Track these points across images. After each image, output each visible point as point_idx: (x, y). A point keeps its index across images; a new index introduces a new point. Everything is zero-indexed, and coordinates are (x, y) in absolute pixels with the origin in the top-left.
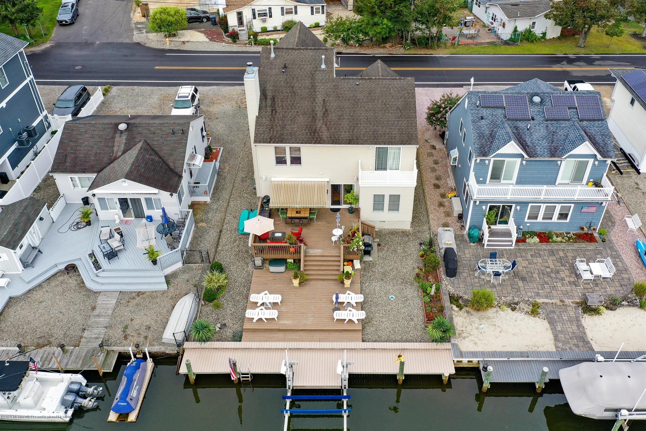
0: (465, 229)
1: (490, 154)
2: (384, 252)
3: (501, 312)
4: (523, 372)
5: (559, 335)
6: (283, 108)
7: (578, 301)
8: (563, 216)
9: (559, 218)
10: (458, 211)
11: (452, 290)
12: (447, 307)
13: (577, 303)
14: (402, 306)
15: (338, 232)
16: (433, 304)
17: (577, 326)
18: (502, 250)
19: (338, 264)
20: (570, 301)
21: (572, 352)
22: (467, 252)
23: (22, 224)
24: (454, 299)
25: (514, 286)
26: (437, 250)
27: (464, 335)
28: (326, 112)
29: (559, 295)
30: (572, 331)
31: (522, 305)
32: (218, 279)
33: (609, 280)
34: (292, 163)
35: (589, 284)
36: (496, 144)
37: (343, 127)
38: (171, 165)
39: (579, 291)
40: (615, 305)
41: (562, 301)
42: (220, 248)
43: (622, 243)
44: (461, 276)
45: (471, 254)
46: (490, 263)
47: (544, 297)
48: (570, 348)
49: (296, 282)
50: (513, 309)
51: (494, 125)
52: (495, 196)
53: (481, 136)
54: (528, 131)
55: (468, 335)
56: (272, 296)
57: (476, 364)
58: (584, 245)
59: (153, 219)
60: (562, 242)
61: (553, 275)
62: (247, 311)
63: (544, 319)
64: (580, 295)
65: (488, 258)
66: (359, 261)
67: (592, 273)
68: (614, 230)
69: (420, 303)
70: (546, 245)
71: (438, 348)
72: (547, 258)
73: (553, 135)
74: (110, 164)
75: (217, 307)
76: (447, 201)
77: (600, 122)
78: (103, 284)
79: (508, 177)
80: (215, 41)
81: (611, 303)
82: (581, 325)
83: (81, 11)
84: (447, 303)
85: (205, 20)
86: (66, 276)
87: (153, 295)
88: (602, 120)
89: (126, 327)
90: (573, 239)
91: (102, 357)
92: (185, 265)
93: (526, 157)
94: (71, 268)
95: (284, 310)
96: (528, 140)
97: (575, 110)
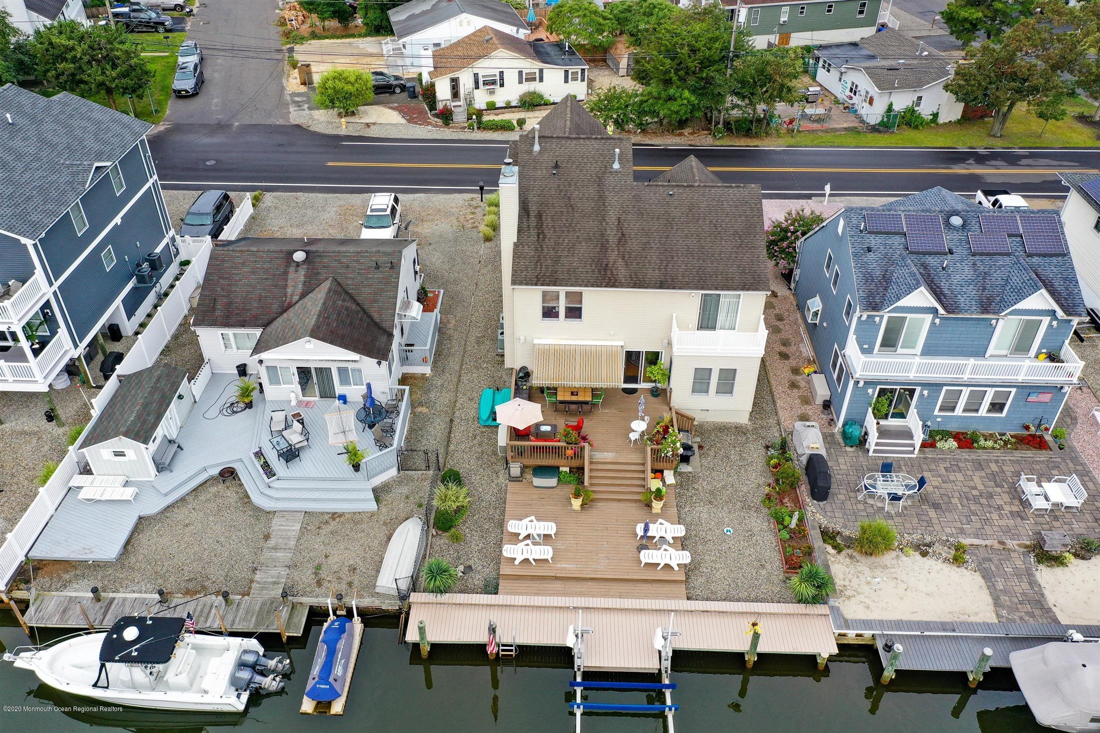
0: (836, 424)
1: (884, 307)
2: (709, 459)
3: (904, 558)
4: (947, 655)
5: (1002, 598)
6: (555, 231)
7: (1028, 543)
8: (997, 407)
9: (989, 411)
10: (823, 396)
11: (824, 522)
12: (819, 549)
13: (1026, 547)
14: (746, 544)
15: (639, 426)
16: (794, 543)
17: (1030, 584)
18: (899, 459)
19: (641, 475)
20: (1015, 542)
21: (1025, 624)
22: (841, 460)
23: (154, 405)
24: (828, 536)
25: (923, 517)
26: (794, 457)
27: (848, 593)
28: (622, 238)
29: (996, 533)
30: (1022, 592)
31: (937, 547)
32: (456, 495)
33: (1075, 510)
34: (567, 316)
35: (1043, 516)
36: (894, 291)
37: (649, 262)
38: (376, 316)
39: (1028, 528)
40: (1089, 551)
41: (1001, 543)
42: (452, 447)
43: (1091, 452)
44: (835, 498)
45: (848, 464)
46: (882, 479)
47: (972, 536)
48: (1021, 619)
49: (576, 503)
50: (924, 554)
51: (889, 261)
52: (888, 374)
53: (868, 278)
54: (944, 272)
55: (855, 593)
56: (542, 523)
57: (870, 640)
58: (1029, 454)
59: (348, 399)
60: (993, 448)
61: (984, 501)
62: (505, 547)
63: (975, 571)
64: (1031, 534)
65: (878, 471)
66: (672, 472)
67: (1047, 499)
68: (1075, 430)
69: (774, 541)
70: (969, 452)
71: (808, 612)
72: (972, 474)
73: (984, 278)
74: (281, 313)
75: (456, 539)
76: (802, 379)
77: (1060, 258)
78: (278, 499)
79: (910, 345)
80: (416, 123)
81: (1082, 548)
82: (1036, 582)
83: (206, 75)
84: (817, 541)
85: (398, 90)
86: (221, 486)
87: (356, 518)
88: (1064, 255)
89: (318, 567)
90: (1011, 444)
91: (285, 613)
92: (401, 472)
93: (941, 311)
94: (229, 474)
95: (561, 547)
96: (944, 285)
97: (1019, 239)
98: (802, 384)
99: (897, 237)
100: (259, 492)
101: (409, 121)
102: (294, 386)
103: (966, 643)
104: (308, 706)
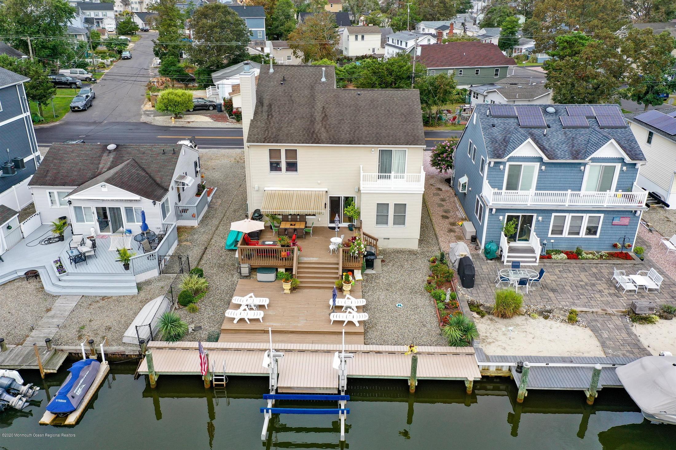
0: (480, 248)
1: (505, 156)
2: (389, 267)
3: (532, 320)
4: (567, 378)
5: (607, 342)
6: (279, 114)
7: (624, 310)
8: (591, 231)
9: (586, 234)
11: (470, 298)
12: (467, 314)
13: (623, 312)
14: (412, 313)
15: (336, 241)
16: (448, 311)
17: (628, 334)
18: (525, 267)
19: (336, 271)
20: (614, 310)
21: (627, 358)
22: (484, 267)
24: (472, 306)
25: (544, 297)
26: (450, 263)
27: (489, 340)
28: (325, 117)
29: (600, 305)
30: (622, 338)
31: (556, 313)
32: (196, 282)
33: (656, 291)
34: (288, 170)
36: (510, 146)
37: (343, 130)
38: (158, 180)
39: (622, 302)
40: (670, 313)
41: (604, 310)
42: (203, 262)
43: (663, 262)
44: (480, 287)
45: (489, 269)
46: (512, 272)
47: (582, 306)
48: (624, 355)
49: (287, 286)
50: (546, 318)
51: (507, 131)
52: (513, 203)
53: (493, 141)
54: (545, 137)
55: (494, 340)
56: (259, 298)
57: (506, 373)
59: (132, 231)
60: (594, 259)
61: (588, 288)
62: (228, 311)
63: (586, 327)
64: (625, 305)
66: (360, 271)
67: (634, 284)
68: (651, 252)
69: (433, 311)
70: (576, 261)
71: (458, 352)
72: (579, 274)
73: (573, 140)
74: (92, 178)
75: (194, 310)
76: (457, 228)
77: (623, 129)
78: (64, 287)
79: (526, 188)
80: (219, 121)
81: (664, 312)
82: (632, 333)
83: (94, 103)
84: (466, 309)
85: (211, 108)
86: (25, 282)
87: (119, 299)
88: (625, 127)
89: (83, 327)
90: (605, 256)
91: (47, 355)
92: (162, 275)
93: (545, 159)
94: (32, 275)
95: (271, 314)
96: (546, 145)
97: (594, 119)
98: (457, 230)
99: (512, 119)
100: (50, 283)
101: (215, 121)
102: (94, 223)
103: (582, 371)
104: (47, 418)
